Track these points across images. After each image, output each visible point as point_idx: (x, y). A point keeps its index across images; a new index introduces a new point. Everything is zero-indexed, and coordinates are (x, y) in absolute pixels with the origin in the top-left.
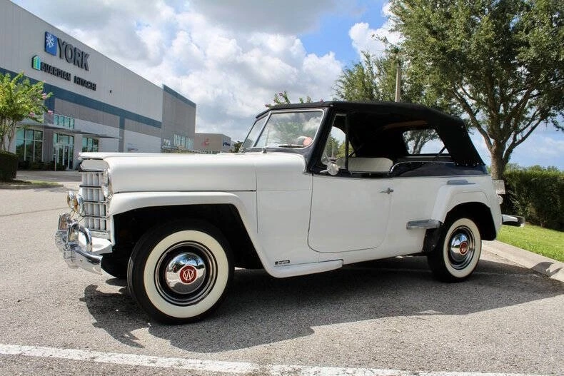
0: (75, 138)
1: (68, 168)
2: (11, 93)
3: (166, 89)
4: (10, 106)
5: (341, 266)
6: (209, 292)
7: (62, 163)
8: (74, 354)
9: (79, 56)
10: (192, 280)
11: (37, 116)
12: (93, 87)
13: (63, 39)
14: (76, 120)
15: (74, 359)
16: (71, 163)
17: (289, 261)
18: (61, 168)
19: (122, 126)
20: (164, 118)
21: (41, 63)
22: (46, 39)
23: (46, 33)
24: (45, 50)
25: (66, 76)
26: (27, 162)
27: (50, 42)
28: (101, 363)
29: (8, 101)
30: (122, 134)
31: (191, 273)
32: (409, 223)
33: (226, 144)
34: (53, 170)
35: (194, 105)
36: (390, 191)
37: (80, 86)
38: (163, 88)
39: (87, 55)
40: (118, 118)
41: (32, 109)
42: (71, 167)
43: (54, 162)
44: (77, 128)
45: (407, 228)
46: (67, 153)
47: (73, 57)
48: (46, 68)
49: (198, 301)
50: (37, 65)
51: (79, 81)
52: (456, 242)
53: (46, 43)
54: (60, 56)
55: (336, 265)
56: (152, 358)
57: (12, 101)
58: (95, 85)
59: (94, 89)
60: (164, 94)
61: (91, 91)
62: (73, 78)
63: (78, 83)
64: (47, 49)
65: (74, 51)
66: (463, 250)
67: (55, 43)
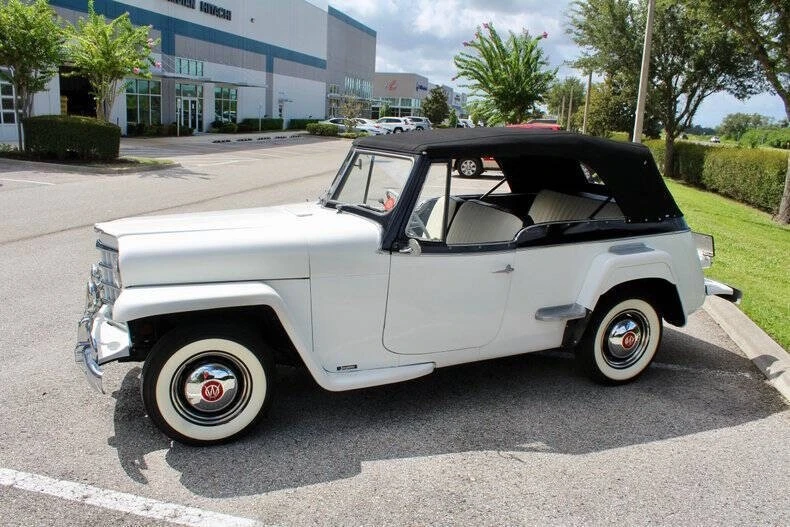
0: (205, 88)
1: (196, 131)
2: (107, 42)
3: (332, 12)
4: (107, 60)
5: (431, 371)
6: (243, 409)
7: (188, 125)
8: (68, 490)
10: (218, 397)
11: (143, 71)
12: (227, 15)
14: (205, 64)
15: (65, 497)
16: (201, 123)
17: (356, 367)
18: (186, 132)
19: (270, 69)
20: (329, 54)
25: (188, 2)
26: (141, 126)
28: (90, 506)
29: (104, 53)
30: (270, 81)
31: (215, 389)
32: (539, 310)
33: (421, 87)
34: (175, 135)
35: (372, 34)
36: (509, 269)
37: (208, 16)
38: (326, 10)
40: (263, 57)
41: (135, 62)
42: (201, 129)
43: (176, 123)
44: (206, 76)
45: (536, 318)
46: (193, 111)
49: (230, 420)
51: (207, 8)
52: (619, 330)
55: (425, 370)
56: (149, 501)
57: (109, 53)
58: (229, 13)
59: (229, 18)
60: (329, 19)
61: (224, 21)
62: (198, 5)
63: (206, 11)
66: (626, 343)
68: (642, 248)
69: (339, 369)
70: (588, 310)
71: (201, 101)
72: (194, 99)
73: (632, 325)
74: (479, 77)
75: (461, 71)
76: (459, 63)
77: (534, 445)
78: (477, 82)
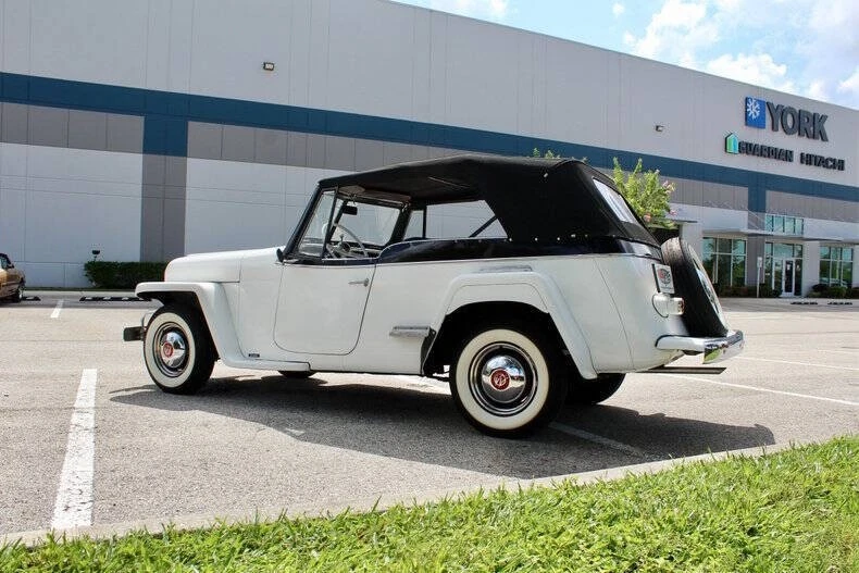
0: (805, 246)
7: (781, 287)
9: (806, 121)
12: (838, 165)
13: (775, 102)
14: (806, 220)
17: (258, 356)
21: (740, 143)
22: (747, 108)
23: (747, 99)
24: (746, 124)
25: (786, 156)
27: (754, 111)
32: (396, 328)
34: (754, 296)
37: (812, 168)
39: (824, 118)
42: (798, 292)
44: (808, 233)
45: (390, 334)
46: (789, 273)
47: (797, 124)
48: (747, 148)
50: (734, 147)
51: (810, 160)
53: (747, 113)
54: (773, 128)
58: (843, 162)
59: (841, 168)
62: (796, 157)
63: (809, 163)
64: (748, 121)
65: (799, 116)
66: (496, 382)
67: (762, 111)
68: (529, 268)
69: (250, 355)
70: (431, 330)
72: (790, 259)
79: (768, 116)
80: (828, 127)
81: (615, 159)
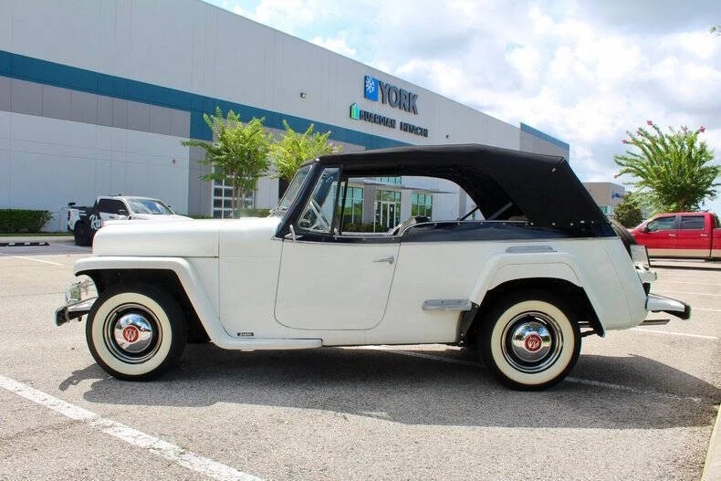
0: (403, 194)
3: (524, 127)
5: (319, 346)
9: (404, 98)
10: (135, 340)
12: (424, 133)
13: (385, 82)
17: (252, 334)
21: (360, 112)
22: (365, 84)
23: (365, 77)
24: (365, 97)
25: (389, 123)
27: (370, 88)
31: (132, 333)
32: (426, 302)
35: (566, 147)
37: (407, 134)
38: (519, 126)
39: (415, 97)
44: (405, 184)
45: (424, 309)
46: (392, 214)
47: (398, 100)
48: (366, 116)
49: (144, 361)
50: (355, 114)
51: (406, 127)
53: (365, 88)
54: (383, 102)
58: (426, 130)
59: (426, 135)
60: (521, 134)
61: (422, 137)
62: (398, 125)
63: (405, 130)
64: (366, 95)
65: (400, 93)
66: (530, 346)
67: (376, 86)
69: (239, 334)
70: (473, 304)
71: (399, 206)
72: (392, 203)
73: (545, 333)
74: (643, 175)
75: (624, 168)
76: (618, 160)
77: (379, 414)
78: (640, 179)
79: (380, 92)
80: (419, 103)
81: (285, 121)
